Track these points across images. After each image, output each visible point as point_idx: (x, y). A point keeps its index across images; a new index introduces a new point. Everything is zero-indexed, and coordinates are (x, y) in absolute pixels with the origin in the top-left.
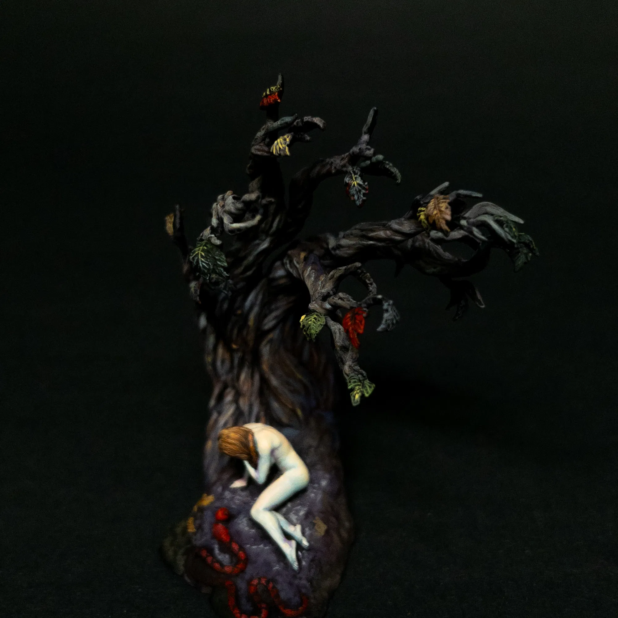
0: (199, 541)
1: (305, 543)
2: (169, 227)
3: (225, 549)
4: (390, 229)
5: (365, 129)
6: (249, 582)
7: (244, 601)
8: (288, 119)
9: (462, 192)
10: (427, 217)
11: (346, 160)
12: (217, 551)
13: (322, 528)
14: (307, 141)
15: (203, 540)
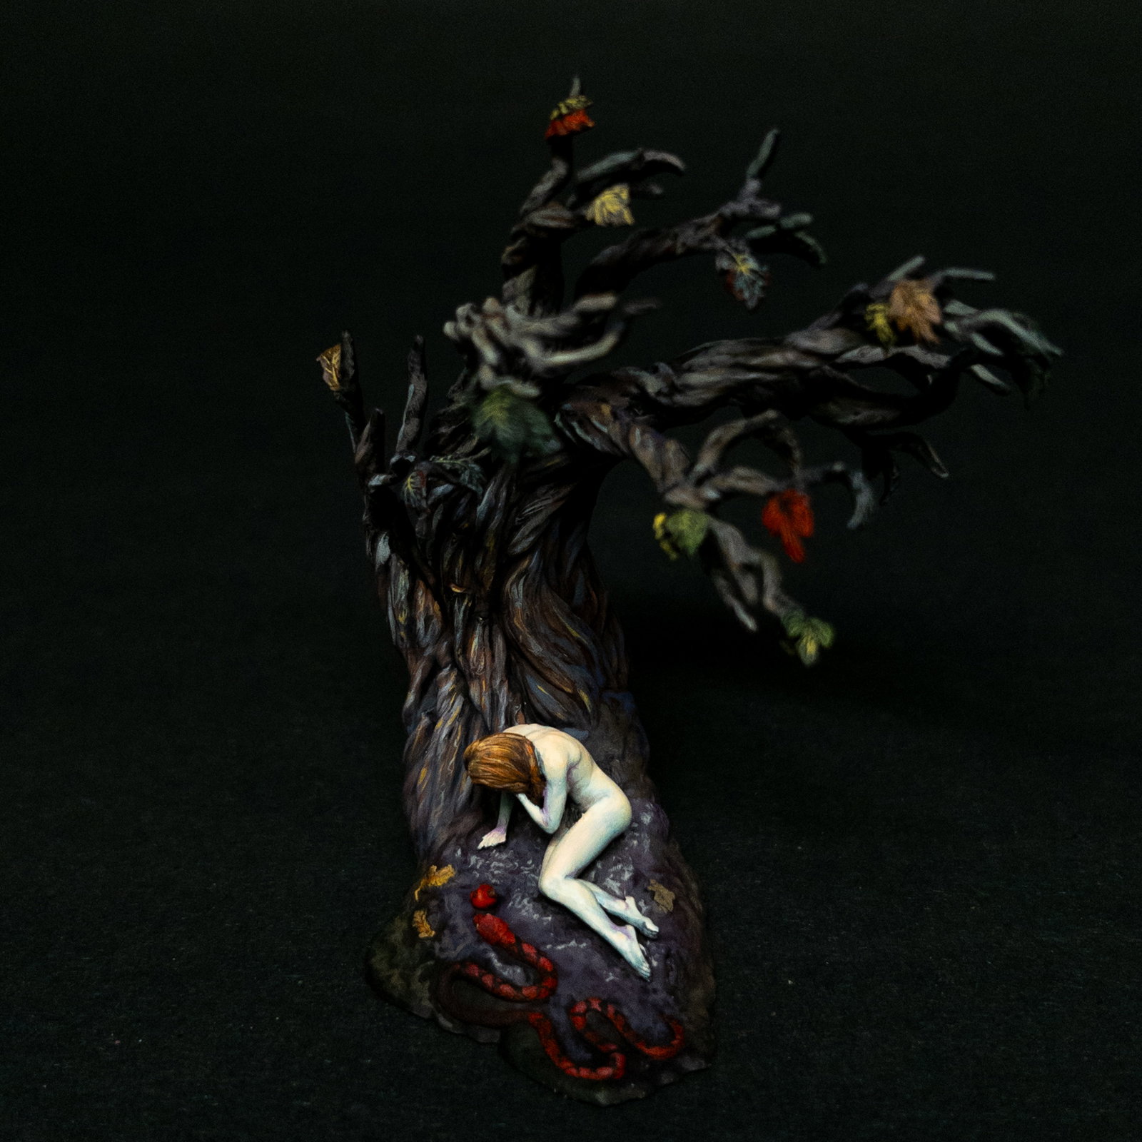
0: (454, 949)
1: (652, 927)
2: (331, 376)
3: (511, 955)
4: (794, 348)
5: (753, 168)
6: (570, 1008)
7: (570, 1044)
8: (624, 157)
9: (954, 272)
10: (893, 322)
11: (712, 229)
12: (497, 964)
13: (666, 898)
14: (658, 197)
15: (460, 948)
